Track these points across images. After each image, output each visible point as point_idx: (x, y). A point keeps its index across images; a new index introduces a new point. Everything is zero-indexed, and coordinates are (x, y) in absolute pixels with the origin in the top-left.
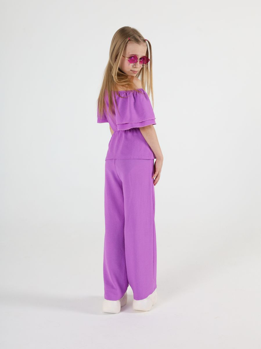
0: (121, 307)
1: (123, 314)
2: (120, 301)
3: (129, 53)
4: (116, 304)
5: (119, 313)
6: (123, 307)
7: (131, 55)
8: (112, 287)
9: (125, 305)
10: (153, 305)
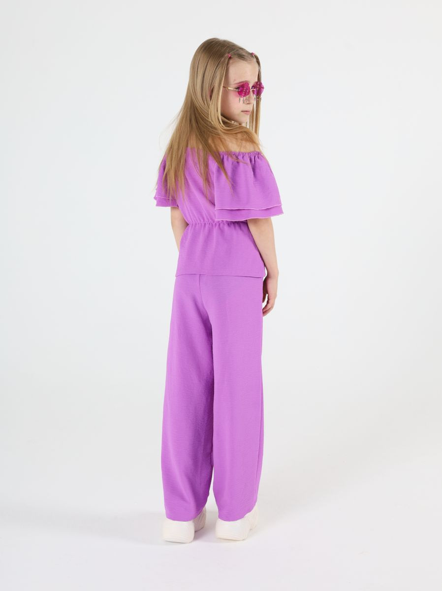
0: (195, 532)
1: (199, 543)
2: (194, 522)
3: (235, 80)
4: (186, 528)
5: (191, 542)
6: (199, 532)
7: (240, 83)
8: (182, 498)
9: (202, 528)
10: (251, 530)
